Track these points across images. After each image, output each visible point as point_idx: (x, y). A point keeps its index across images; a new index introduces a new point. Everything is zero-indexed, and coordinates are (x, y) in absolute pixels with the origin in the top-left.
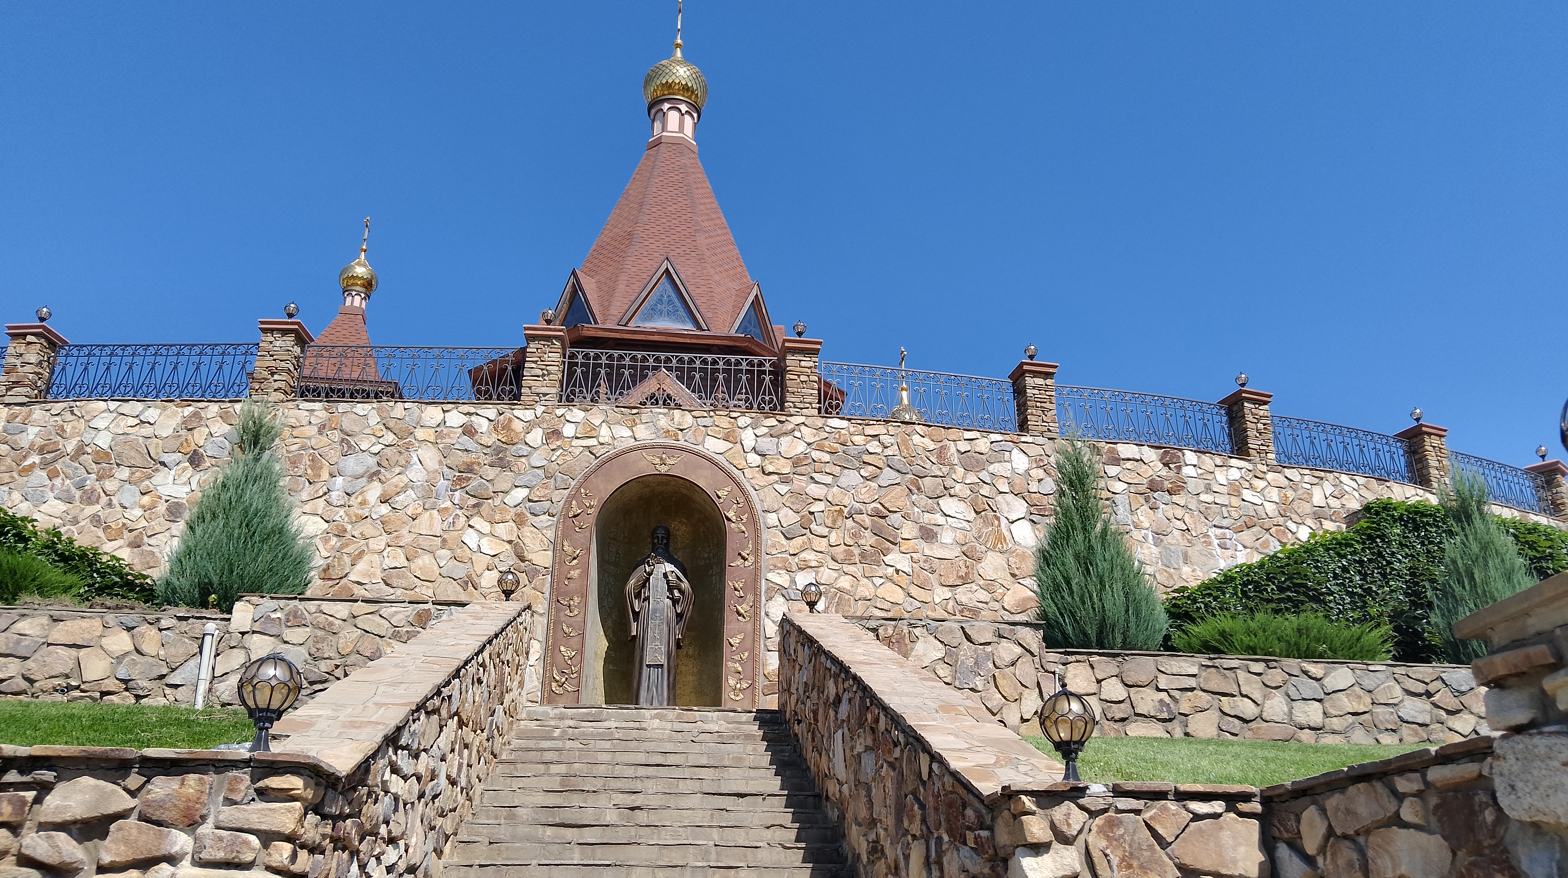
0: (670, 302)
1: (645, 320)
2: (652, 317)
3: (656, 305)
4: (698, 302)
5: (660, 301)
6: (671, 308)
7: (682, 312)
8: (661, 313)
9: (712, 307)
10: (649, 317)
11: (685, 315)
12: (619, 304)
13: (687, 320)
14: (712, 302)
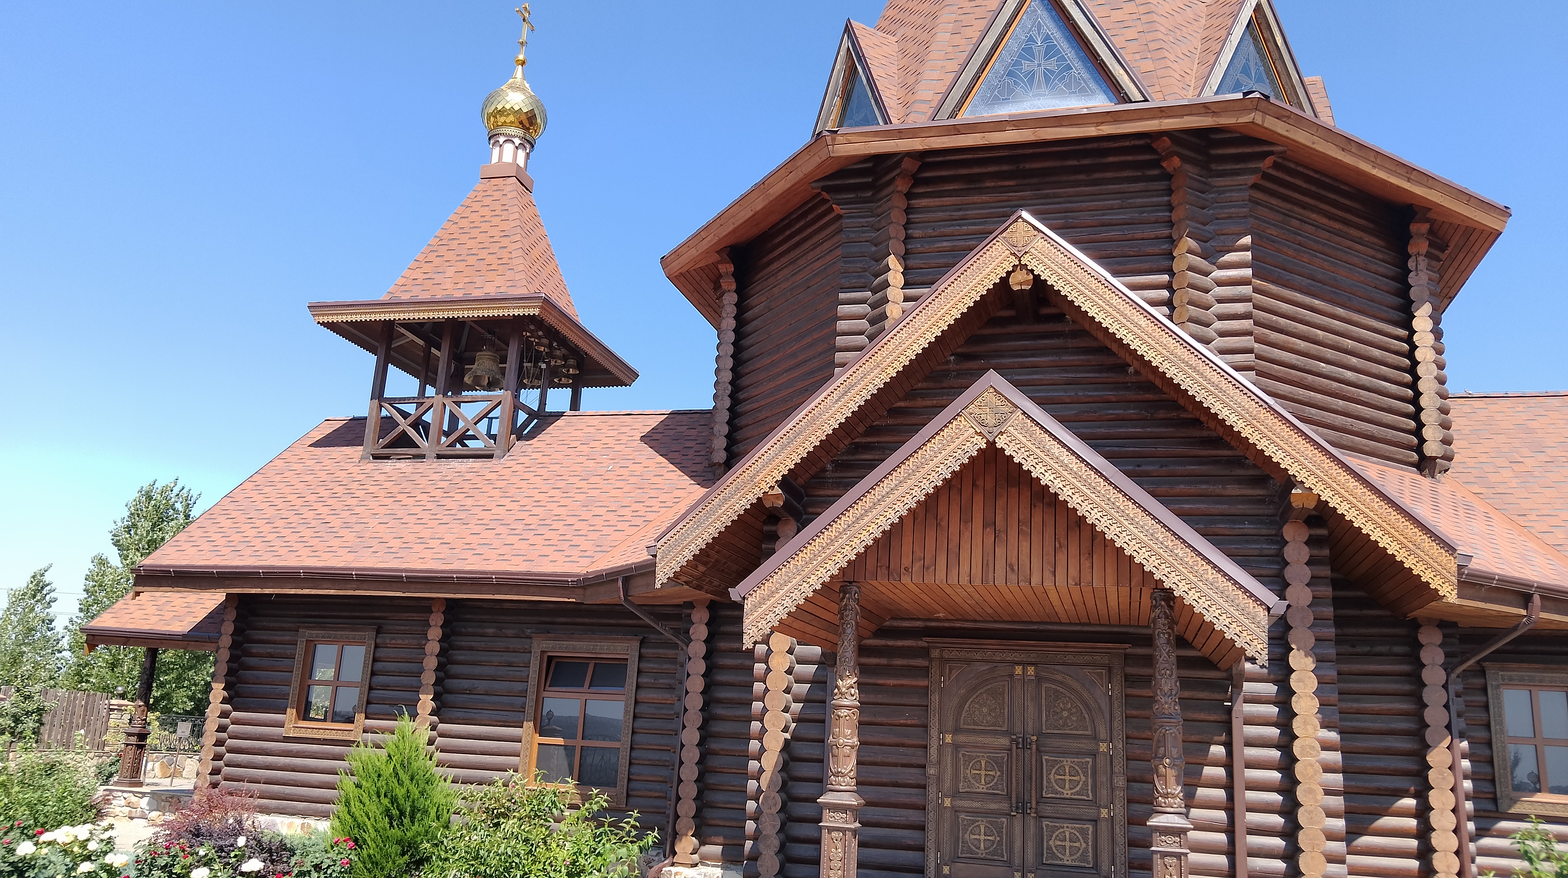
0: (1050, 50)
1: (995, 100)
2: (1011, 91)
3: (1017, 63)
4: (1117, 42)
5: (1027, 52)
6: (1052, 64)
7: (1079, 68)
8: (1031, 80)
9: (1153, 46)
10: (1004, 94)
11: (1086, 76)
12: (936, 75)
13: (1092, 85)
14: (1150, 36)
